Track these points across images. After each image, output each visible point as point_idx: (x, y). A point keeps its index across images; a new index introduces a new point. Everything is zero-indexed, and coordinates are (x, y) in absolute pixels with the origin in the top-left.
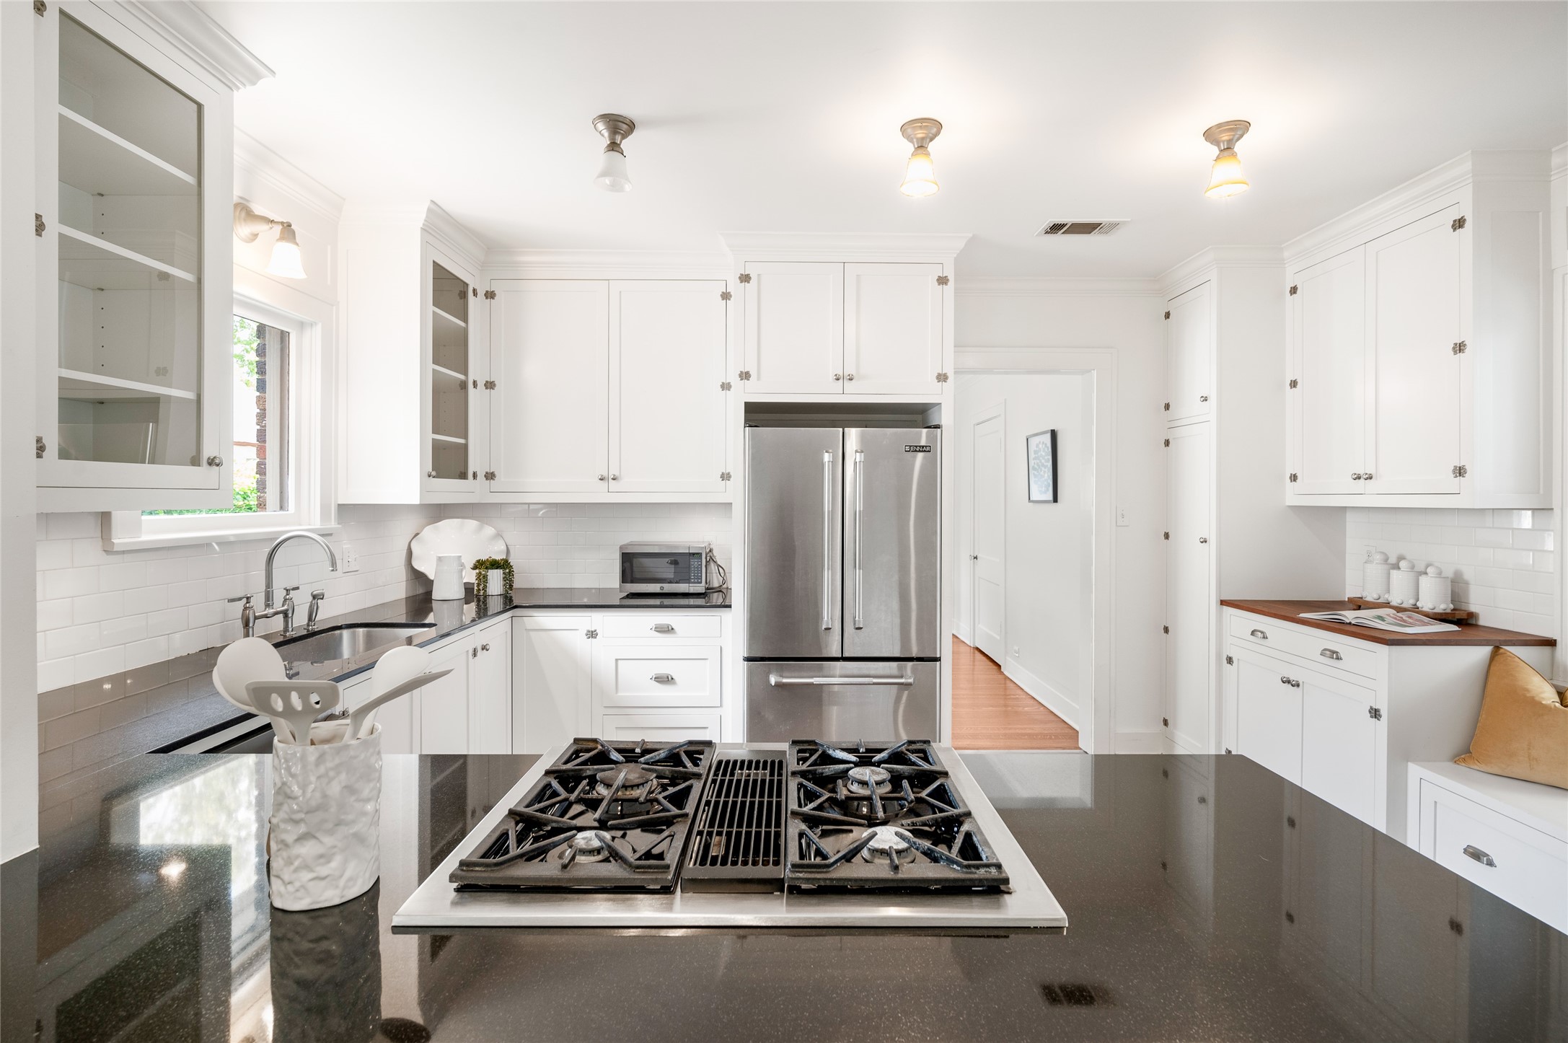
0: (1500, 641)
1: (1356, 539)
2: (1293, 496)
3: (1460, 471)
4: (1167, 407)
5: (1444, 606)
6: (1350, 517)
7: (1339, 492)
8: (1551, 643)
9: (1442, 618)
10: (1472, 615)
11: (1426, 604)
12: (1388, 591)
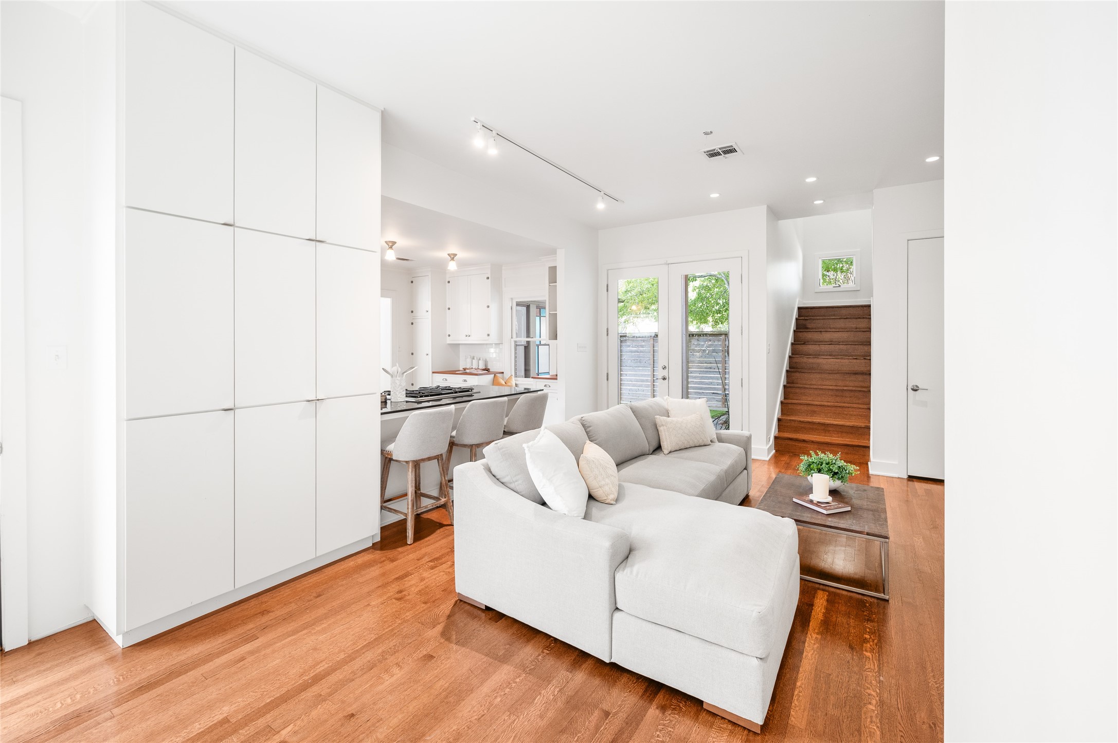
0: (495, 374)
1: (462, 352)
2: (449, 341)
3: (488, 335)
4: (412, 312)
5: (484, 368)
6: (461, 346)
7: (462, 340)
8: (503, 373)
9: (484, 370)
10: (489, 369)
11: (480, 367)
12: (472, 365)
